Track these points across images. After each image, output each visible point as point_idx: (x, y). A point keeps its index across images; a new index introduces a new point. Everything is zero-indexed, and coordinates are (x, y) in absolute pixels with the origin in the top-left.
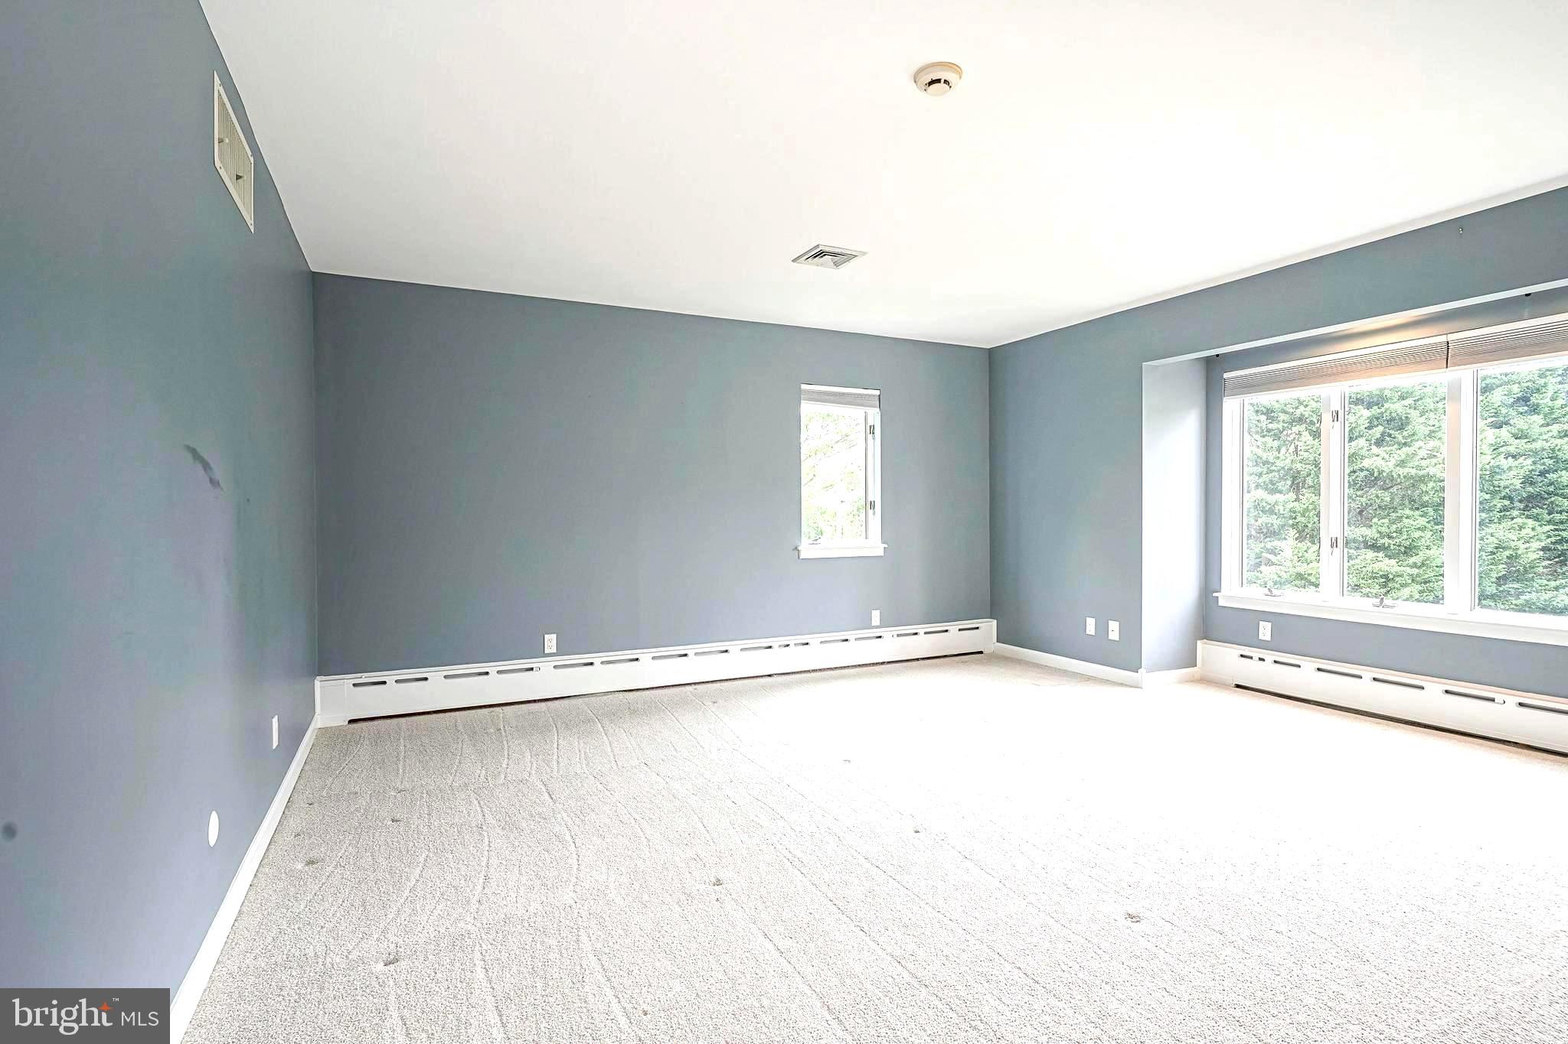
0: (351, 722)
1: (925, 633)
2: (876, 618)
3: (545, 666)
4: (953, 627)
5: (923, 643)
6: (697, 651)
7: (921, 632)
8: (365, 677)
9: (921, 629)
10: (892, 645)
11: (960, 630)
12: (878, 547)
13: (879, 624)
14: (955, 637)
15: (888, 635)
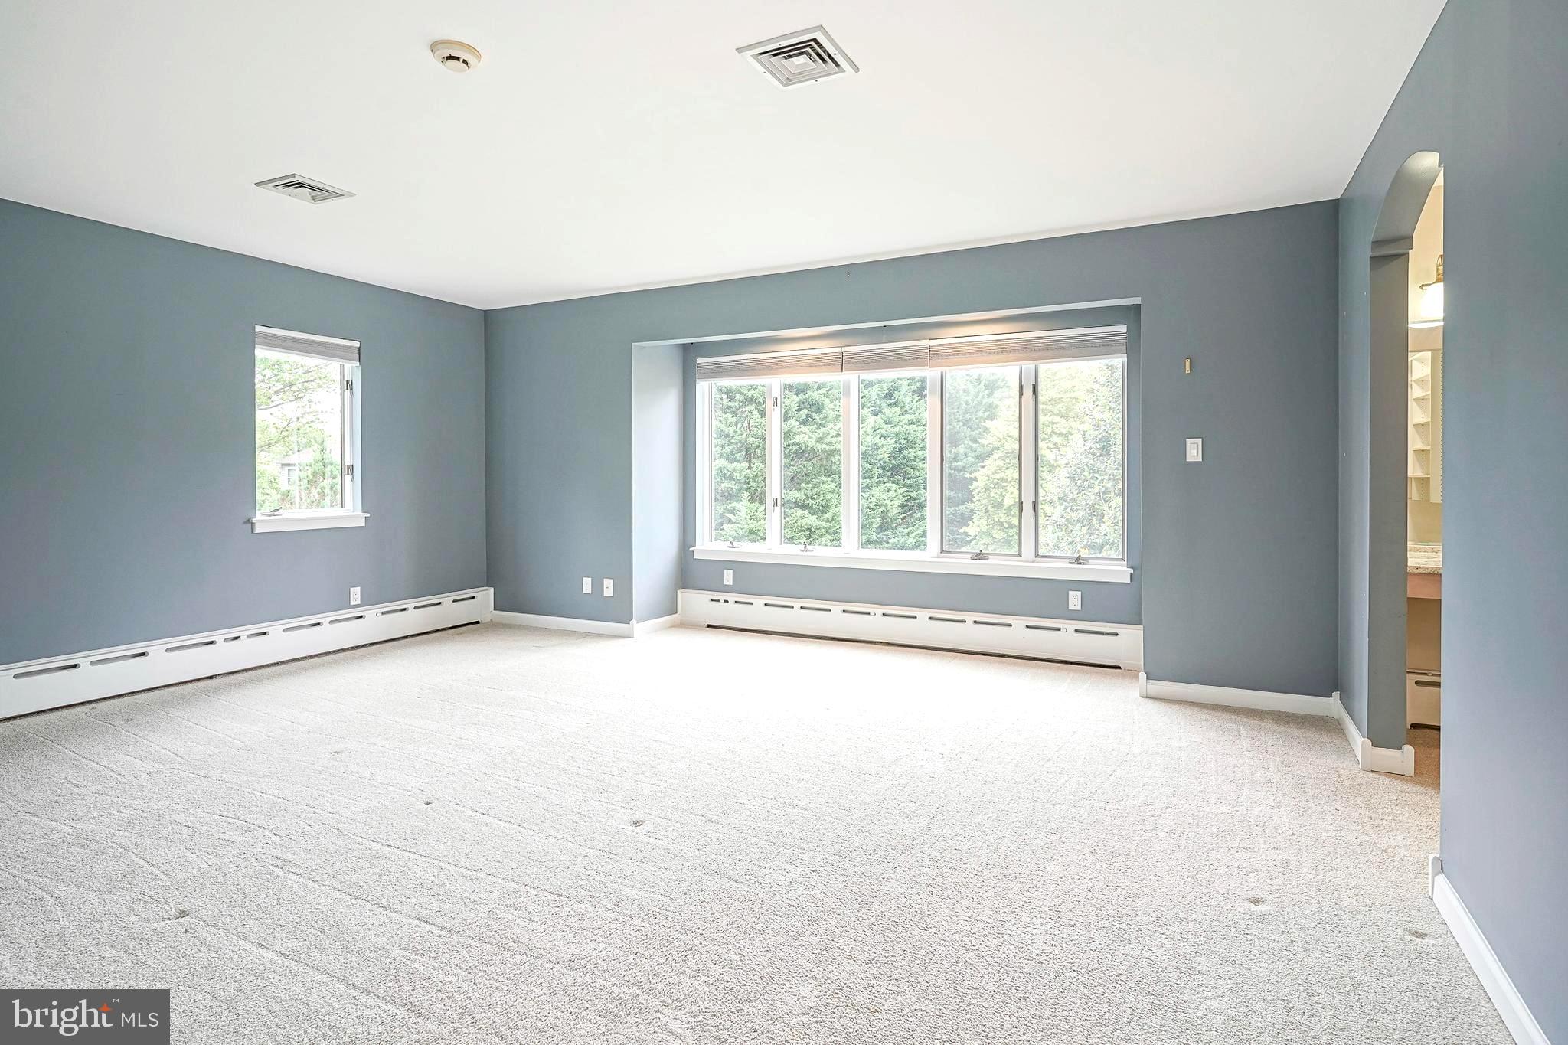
1: (415, 608)
2: (356, 597)
4: (447, 599)
5: (413, 617)
6: (94, 659)
7: (410, 607)
9: (410, 605)
10: (375, 623)
11: (454, 601)
12: (358, 517)
13: (359, 603)
14: (450, 608)
15: (371, 613)
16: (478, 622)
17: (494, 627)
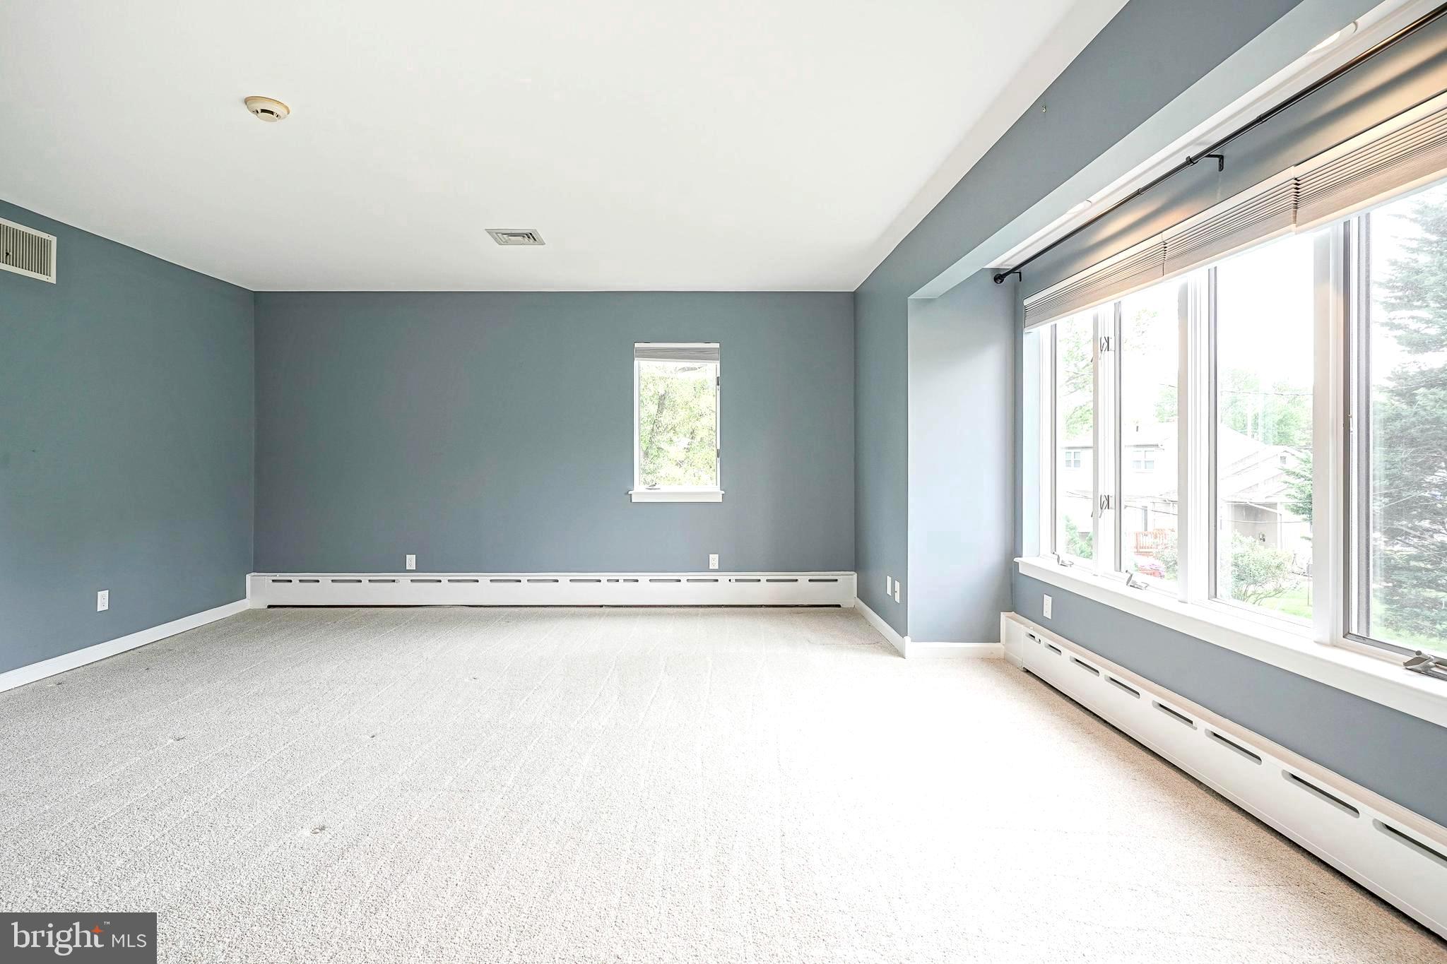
0: (270, 607)
1: (767, 581)
2: (714, 560)
3: (404, 579)
4: (803, 578)
5: (764, 589)
6: (529, 578)
7: (763, 579)
8: (279, 576)
9: (763, 576)
10: (727, 588)
11: (810, 581)
12: (717, 493)
13: (717, 568)
14: (804, 587)
15: (723, 578)
16: (839, 606)
17: (852, 614)
